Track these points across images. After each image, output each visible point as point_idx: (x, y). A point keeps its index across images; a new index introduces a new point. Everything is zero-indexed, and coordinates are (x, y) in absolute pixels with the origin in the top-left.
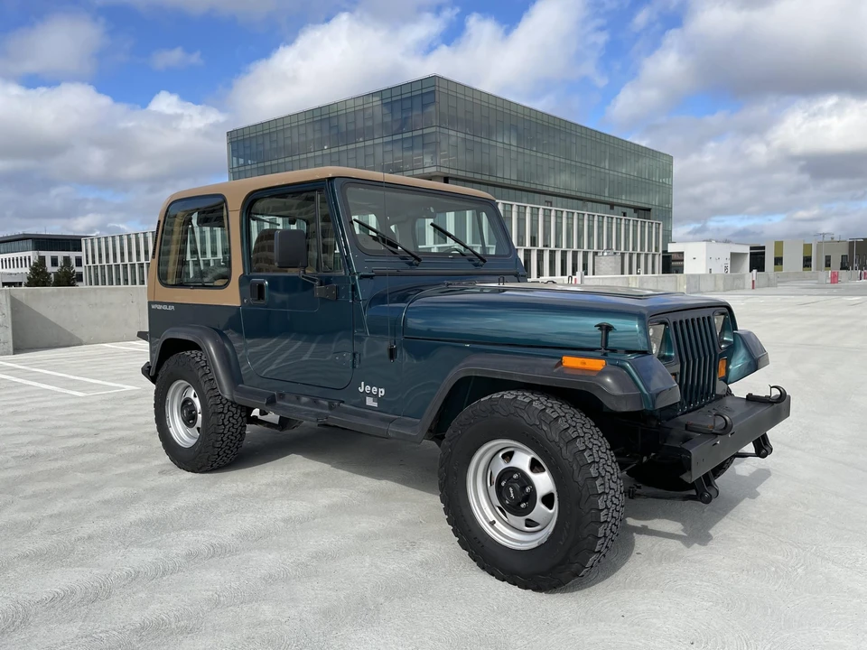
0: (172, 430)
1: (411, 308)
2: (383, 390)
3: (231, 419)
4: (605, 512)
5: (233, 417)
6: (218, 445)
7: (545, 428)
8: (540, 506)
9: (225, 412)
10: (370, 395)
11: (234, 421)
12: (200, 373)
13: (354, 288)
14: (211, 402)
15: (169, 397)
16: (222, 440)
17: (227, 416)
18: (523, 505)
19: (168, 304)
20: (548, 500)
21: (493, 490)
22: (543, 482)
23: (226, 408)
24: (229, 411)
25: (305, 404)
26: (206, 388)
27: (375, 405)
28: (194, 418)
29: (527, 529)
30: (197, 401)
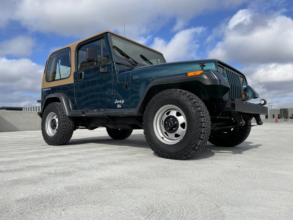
0: (47, 132)
1: (133, 71)
2: (123, 101)
3: (69, 124)
4: (204, 123)
5: (69, 123)
6: (63, 133)
7: (181, 96)
8: (180, 128)
9: (67, 121)
10: (119, 103)
11: (70, 125)
12: (58, 108)
13: (114, 67)
14: (62, 117)
15: (47, 120)
16: (65, 131)
17: (67, 123)
18: (174, 129)
19: (48, 88)
20: (183, 125)
21: (163, 127)
22: (181, 119)
23: (67, 120)
24: (68, 121)
25: (95, 112)
26: (60, 112)
27: (121, 107)
28: (55, 126)
29: (175, 138)
30: (57, 120)
